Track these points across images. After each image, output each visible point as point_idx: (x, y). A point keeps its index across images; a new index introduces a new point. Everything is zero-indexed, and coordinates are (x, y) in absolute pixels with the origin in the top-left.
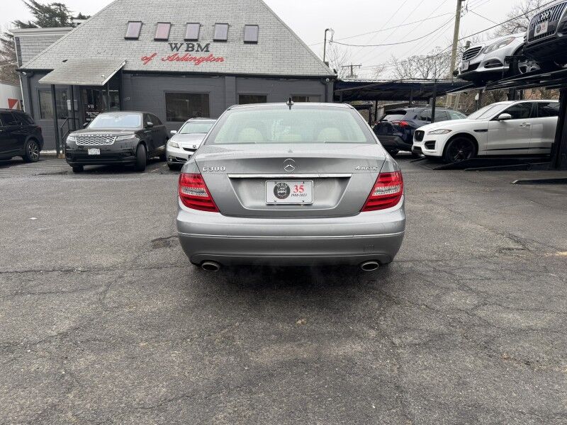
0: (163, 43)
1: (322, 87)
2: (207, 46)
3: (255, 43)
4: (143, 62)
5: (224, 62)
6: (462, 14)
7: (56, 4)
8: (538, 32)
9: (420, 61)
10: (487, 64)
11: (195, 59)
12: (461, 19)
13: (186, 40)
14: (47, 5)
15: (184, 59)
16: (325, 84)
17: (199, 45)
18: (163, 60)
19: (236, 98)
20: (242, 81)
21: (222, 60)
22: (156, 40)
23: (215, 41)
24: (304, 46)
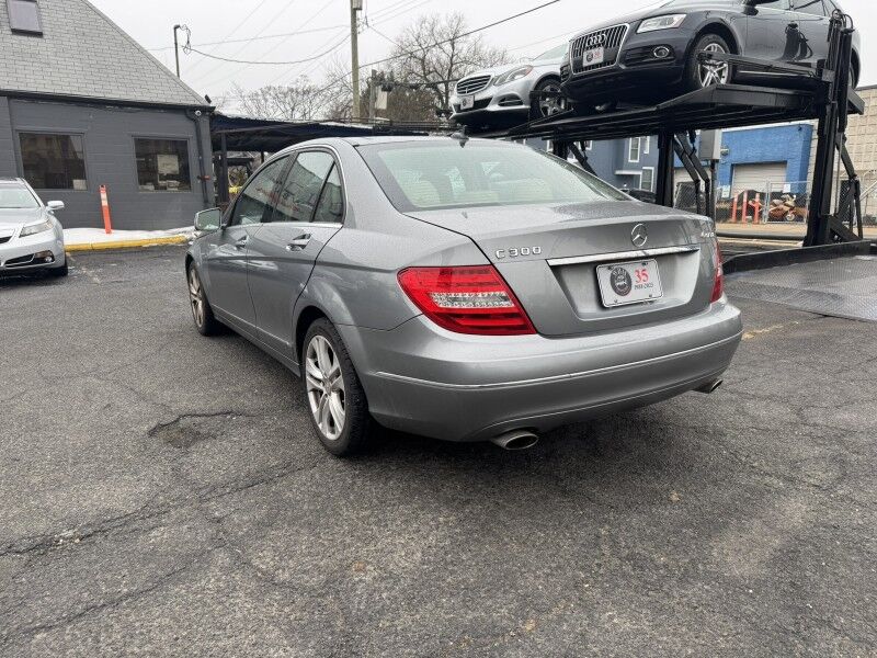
1: (191, 125)
3: (39, 35)
6: (359, 29)
8: (589, 60)
9: (281, 95)
10: (503, 100)
12: (359, 37)
16: (195, 120)
19: (13, 138)
20: (23, 107)
24: (141, 50)
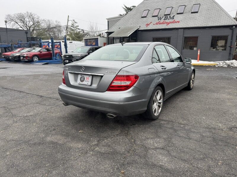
0: (155, 17)
1: (231, 31)
2: (173, 17)
3: (197, 12)
4: (146, 26)
5: (179, 23)
7: (133, 6)
11: (167, 23)
13: (165, 15)
14: (130, 7)
15: (163, 23)
16: (232, 29)
17: (170, 17)
18: (154, 24)
19: (183, 38)
20: (186, 31)
21: (179, 22)
22: (153, 16)
23: (178, 14)
